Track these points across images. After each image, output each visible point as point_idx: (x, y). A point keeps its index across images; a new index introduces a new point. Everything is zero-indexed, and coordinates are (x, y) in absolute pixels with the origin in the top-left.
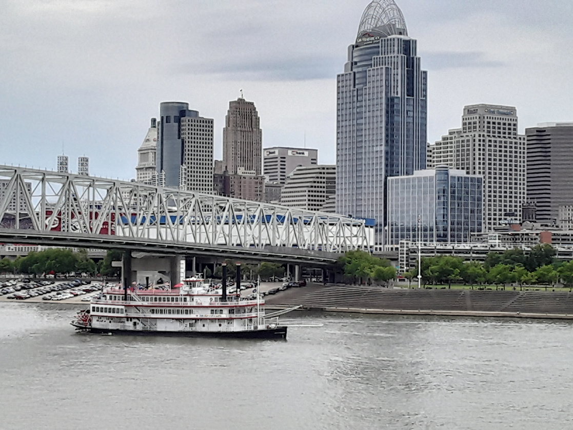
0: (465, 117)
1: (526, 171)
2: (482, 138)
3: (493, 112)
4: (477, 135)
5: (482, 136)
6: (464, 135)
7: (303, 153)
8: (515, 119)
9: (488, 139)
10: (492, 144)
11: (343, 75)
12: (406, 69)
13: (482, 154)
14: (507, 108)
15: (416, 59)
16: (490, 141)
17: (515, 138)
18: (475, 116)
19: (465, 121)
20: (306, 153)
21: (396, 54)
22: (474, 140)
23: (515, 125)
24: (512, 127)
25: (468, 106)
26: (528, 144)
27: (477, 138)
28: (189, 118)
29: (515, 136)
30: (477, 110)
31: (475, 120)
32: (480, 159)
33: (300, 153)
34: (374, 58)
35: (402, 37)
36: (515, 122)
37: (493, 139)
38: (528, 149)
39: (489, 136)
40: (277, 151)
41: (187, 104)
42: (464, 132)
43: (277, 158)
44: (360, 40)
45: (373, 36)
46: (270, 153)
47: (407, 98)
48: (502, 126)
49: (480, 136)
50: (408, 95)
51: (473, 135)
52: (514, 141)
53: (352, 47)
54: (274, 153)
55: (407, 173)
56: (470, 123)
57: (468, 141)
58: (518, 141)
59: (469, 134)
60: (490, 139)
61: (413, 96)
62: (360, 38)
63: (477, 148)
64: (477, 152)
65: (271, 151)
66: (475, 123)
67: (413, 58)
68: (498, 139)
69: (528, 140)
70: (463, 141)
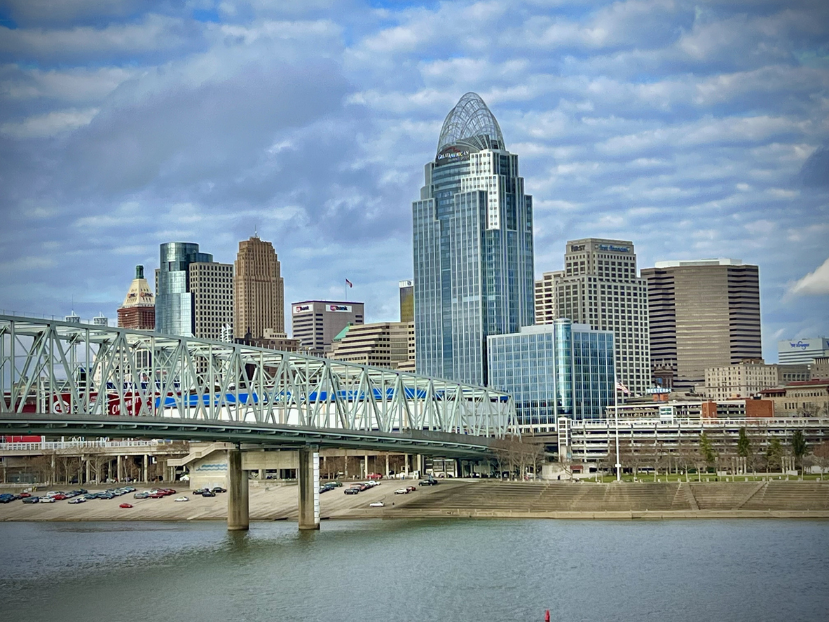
0: (568, 256)
1: (648, 324)
2: (593, 283)
3: (606, 249)
4: (586, 279)
5: (592, 280)
6: (569, 279)
7: (345, 309)
8: (632, 256)
9: (599, 284)
10: (606, 290)
11: (420, 203)
12: (506, 193)
13: (593, 304)
14: (622, 243)
15: (518, 179)
16: (603, 287)
17: (633, 282)
18: (582, 255)
19: (569, 261)
20: (350, 309)
21: (492, 175)
22: (583, 286)
23: (633, 265)
24: (629, 268)
25: (572, 242)
26: (649, 290)
27: (586, 283)
28: (201, 264)
29: (633, 280)
30: (584, 246)
31: (583, 260)
32: (591, 310)
33: (341, 309)
34: (463, 180)
35: (498, 151)
36: (632, 262)
37: (606, 284)
38: (650, 295)
39: (601, 280)
40: (311, 306)
41: (197, 245)
42: (568, 276)
43: (312, 315)
44: (442, 157)
45: (459, 151)
46: (301, 309)
47: (508, 232)
48: (617, 267)
49: (590, 279)
50: (509, 227)
51: (581, 280)
52: (632, 285)
53: (431, 165)
54: (307, 308)
55: (511, 330)
56: (576, 264)
57: (575, 287)
58: (638, 286)
59: (576, 278)
60: (602, 283)
61: (515, 229)
62: (441, 153)
63: (587, 295)
64: (587, 301)
65: (303, 306)
66: (583, 263)
67: (514, 180)
68: (613, 284)
69: (649, 284)
70: (568, 288)
